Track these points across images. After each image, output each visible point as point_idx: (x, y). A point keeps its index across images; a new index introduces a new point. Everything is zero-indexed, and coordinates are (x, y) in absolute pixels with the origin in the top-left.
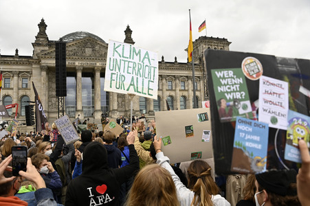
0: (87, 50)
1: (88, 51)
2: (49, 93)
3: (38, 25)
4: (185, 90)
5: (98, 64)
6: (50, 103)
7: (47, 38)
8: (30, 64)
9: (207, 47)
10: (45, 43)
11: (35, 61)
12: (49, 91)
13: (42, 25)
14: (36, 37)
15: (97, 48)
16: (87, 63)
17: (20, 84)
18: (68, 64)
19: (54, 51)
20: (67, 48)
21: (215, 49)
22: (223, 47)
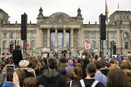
0: (59, 20)
1: (60, 21)
2: (43, 40)
3: (39, 10)
4: (107, 38)
5: (65, 26)
6: (44, 44)
7: (43, 16)
8: (36, 27)
10: (42, 18)
11: (37, 26)
12: (43, 39)
13: (41, 10)
14: (38, 15)
15: (64, 19)
16: (60, 26)
17: (32, 36)
18: (51, 26)
19: (45, 21)
20: (51, 20)
21: (124, 17)
22: (128, 15)
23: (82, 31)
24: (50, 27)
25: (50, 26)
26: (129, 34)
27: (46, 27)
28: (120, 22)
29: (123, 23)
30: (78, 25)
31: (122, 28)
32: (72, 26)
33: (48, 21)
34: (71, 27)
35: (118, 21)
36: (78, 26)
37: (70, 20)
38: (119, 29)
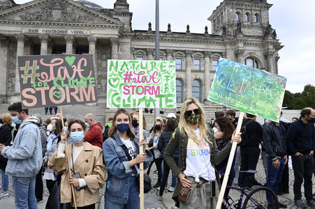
0: (54, 12)
1: (56, 14)
2: (8, 71)
4: (200, 71)
5: (69, 32)
9: (235, 11)
15: (69, 9)
16: (54, 31)
18: (28, 31)
19: (9, 13)
20: (27, 10)
21: (247, 14)
22: (260, 11)
23: (127, 48)
24: (24, 32)
25: (25, 30)
26: (261, 62)
27: (12, 33)
28: (236, 28)
29: (246, 31)
30: (109, 29)
31: (241, 45)
32: (92, 32)
33: (19, 14)
34: (88, 33)
35: (231, 26)
36: (110, 33)
37: (86, 14)
38: (234, 47)
